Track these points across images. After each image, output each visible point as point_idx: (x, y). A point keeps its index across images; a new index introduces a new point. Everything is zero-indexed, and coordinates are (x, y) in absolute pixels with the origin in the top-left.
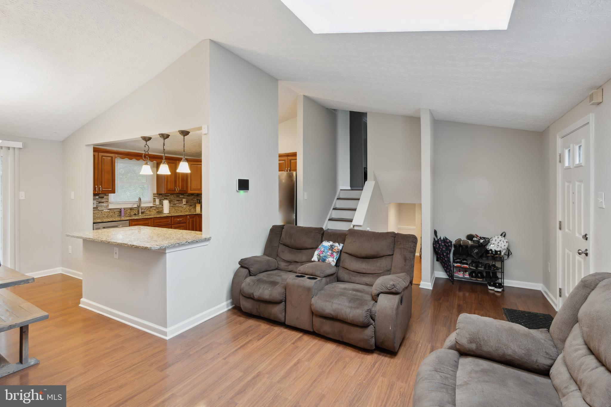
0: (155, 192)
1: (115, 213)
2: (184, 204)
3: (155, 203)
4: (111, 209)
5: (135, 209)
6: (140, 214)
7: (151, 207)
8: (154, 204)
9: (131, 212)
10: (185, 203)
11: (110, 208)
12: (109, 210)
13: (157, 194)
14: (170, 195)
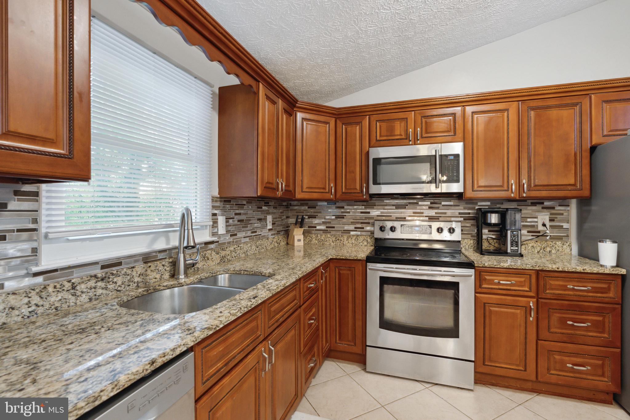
0: (216, 193)
1: (74, 288)
2: (270, 230)
3: (216, 230)
4: (56, 270)
5: (160, 256)
6: (182, 276)
7: (207, 243)
8: (214, 234)
9: (149, 272)
10: (271, 227)
11: (46, 264)
12: (40, 279)
13: (220, 198)
14: (247, 202)
